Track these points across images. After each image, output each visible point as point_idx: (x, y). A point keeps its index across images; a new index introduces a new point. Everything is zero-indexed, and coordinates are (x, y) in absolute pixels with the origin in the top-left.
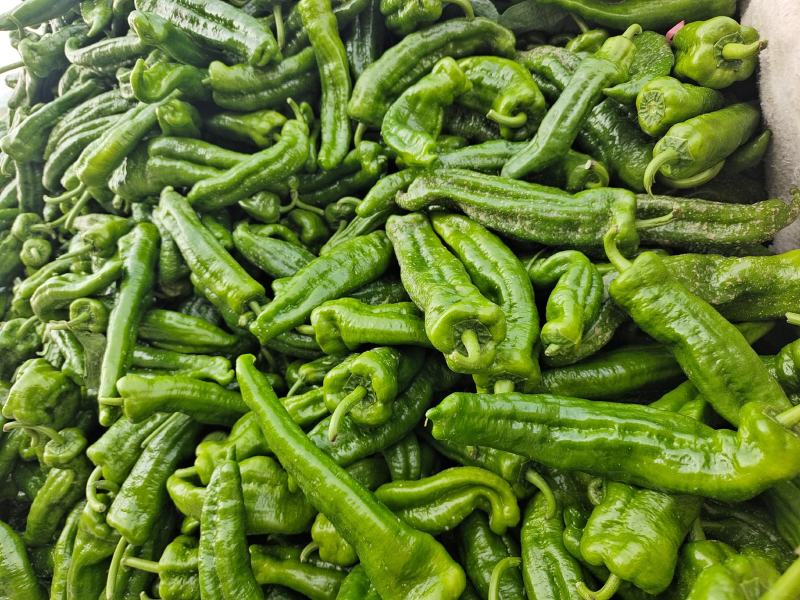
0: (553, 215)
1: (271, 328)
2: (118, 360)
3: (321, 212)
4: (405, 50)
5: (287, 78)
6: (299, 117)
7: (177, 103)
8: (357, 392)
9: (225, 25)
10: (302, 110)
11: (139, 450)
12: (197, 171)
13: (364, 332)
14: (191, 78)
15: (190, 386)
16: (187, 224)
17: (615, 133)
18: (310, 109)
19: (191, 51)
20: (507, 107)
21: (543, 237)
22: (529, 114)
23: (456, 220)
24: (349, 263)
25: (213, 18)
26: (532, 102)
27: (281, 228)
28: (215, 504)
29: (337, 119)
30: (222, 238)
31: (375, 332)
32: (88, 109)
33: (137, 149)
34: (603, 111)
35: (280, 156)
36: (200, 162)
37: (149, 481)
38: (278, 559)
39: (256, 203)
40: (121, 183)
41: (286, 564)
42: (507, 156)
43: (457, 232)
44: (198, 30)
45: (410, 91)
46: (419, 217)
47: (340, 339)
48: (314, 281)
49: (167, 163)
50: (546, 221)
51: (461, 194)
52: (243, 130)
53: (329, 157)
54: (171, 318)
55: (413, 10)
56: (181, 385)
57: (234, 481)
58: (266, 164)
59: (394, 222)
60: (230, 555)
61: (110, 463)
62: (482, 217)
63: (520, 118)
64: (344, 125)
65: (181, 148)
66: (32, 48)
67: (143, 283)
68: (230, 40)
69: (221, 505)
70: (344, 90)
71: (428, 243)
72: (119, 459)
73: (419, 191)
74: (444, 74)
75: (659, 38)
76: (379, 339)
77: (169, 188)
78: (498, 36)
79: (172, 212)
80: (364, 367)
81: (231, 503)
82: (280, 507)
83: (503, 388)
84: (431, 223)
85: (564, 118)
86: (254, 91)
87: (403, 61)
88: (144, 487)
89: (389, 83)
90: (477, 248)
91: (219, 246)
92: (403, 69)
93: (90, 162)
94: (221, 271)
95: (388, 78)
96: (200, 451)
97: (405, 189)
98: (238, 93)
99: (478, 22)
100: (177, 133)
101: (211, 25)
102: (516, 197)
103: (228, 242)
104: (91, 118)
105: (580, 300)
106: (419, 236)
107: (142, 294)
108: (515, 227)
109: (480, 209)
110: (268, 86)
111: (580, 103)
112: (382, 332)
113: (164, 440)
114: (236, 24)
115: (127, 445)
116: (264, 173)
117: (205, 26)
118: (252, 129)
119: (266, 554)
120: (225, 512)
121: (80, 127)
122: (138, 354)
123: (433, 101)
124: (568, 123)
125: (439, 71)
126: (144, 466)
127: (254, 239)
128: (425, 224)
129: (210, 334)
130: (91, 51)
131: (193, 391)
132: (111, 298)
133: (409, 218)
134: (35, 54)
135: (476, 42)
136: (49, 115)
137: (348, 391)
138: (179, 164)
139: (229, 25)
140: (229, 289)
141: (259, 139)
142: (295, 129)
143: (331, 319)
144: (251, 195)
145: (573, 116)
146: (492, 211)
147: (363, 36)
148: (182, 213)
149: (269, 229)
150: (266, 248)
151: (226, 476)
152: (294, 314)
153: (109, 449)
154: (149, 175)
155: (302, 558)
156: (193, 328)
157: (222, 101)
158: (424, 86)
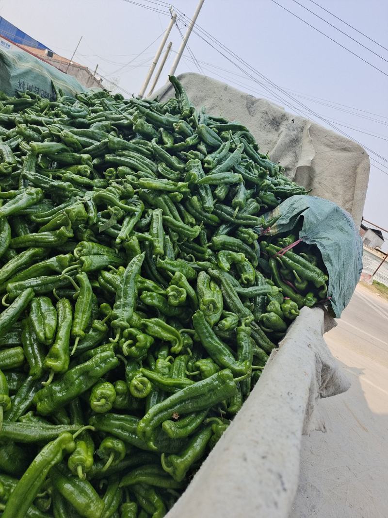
0: (238, 305)
4: (236, 242)
17: (260, 305)
20: (246, 277)
21: (232, 307)
22: (248, 283)
23: (217, 286)
24: (188, 270)
26: (251, 281)
30: (164, 234)
33: (158, 192)
34: (262, 298)
42: (237, 286)
43: (215, 288)
45: (230, 252)
49: (164, 203)
50: (235, 305)
51: (224, 282)
55: (246, 237)
59: (203, 273)
62: (224, 291)
63: (246, 282)
65: (170, 203)
68: (204, 197)
72: (89, 251)
73: (215, 272)
74: (240, 256)
75: (283, 297)
77: (161, 209)
78: (255, 261)
91: (162, 234)
95: (228, 242)
98: (193, 207)
99: (254, 254)
102: (234, 295)
103: (164, 237)
106: (206, 281)
108: (228, 300)
109: (225, 289)
114: (209, 195)
118: (187, 217)
123: (233, 259)
124: (256, 292)
125: (240, 255)
128: (209, 280)
138: (166, 206)
140: (158, 247)
145: (258, 292)
146: (227, 292)
148: (161, 219)
152: (171, 268)
158: (234, 254)
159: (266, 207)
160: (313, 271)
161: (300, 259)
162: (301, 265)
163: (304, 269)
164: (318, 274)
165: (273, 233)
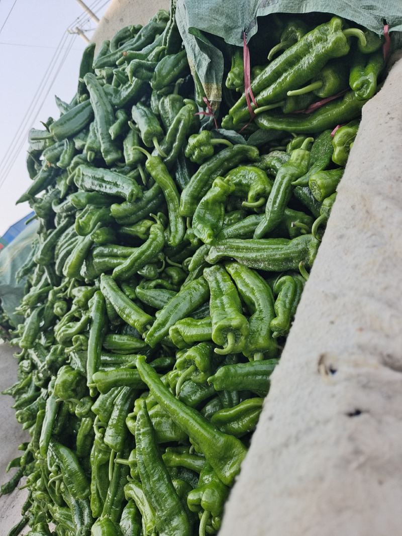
0: (277, 257)
1: (154, 339)
2: (93, 365)
3: (180, 266)
4: (200, 175)
5: (149, 202)
6: (158, 222)
7: (98, 231)
8: (191, 368)
9: (114, 185)
10: (158, 217)
11: (113, 405)
12: (115, 261)
13: (192, 336)
14: (104, 215)
15: (125, 373)
16: (112, 292)
18: (163, 215)
19: (103, 200)
20: (251, 198)
21: (276, 268)
23: (235, 265)
24: (188, 297)
25: (109, 183)
26: (264, 190)
27: (160, 281)
28: (139, 430)
29: (176, 217)
30: (130, 295)
31: (197, 335)
32: (68, 234)
33: (88, 254)
35: (149, 246)
36: (115, 256)
37: (118, 420)
38: (179, 453)
39: (144, 271)
40: (85, 273)
41: (182, 456)
42: (257, 224)
43: (236, 272)
44: (103, 190)
45: (203, 200)
46: (218, 266)
47: (183, 340)
48: (171, 311)
49: (101, 260)
50: (275, 260)
51: (232, 254)
52: (133, 234)
53: (175, 239)
54: (116, 338)
55: (198, 154)
56: (120, 373)
57: (146, 418)
58: (143, 253)
59: (207, 271)
60: (148, 454)
61: (101, 413)
62: (245, 263)
63: (261, 201)
64: (180, 220)
65: (106, 251)
66: (39, 208)
67: (99, 323)
68: (117, 192)
69: (142, 431)
70: (176, 202)
71: (224, 281)
72: (105, 410)
73: (213, 255)
74: (217, 187)
76: (199, 339)
77: (103, 274)
78: (249, 151)
79: (106, 286)
80: (190, 356)
81: (146, 429)
82: (172, 428)
83: (257, 357)
84: (224, 268)
85: (275, 202)
86: (134, 213)
87: (201, 180)
88: (117, 423)
89: (196, 194)
90: (244, 281)
91: (128, 300)
92: (202, 184)
93: (69, 268)
94: (130, 313)
95: (195, 191)
96: (136, 404)
97: (207, 254)
98: (127, 217)
99: (236, 148)
100: (103, 244)
101: (108, 186)
102: (258, 250)
103: (132, 296)
104: (70, 238)
105: (288, 306)
106: (219, 276)
107: (100, 329)
108: (262, 266)
109: (242, 259)
110: (140, 209)
111: (281, 192)
112: (200, 335)
113: (122, 399)
114: (118, 183)
115: (108, 403)
116: (143, 257)
117: (106, 187)
118: (137, 232)
119: (173, 452)
120: (144, 434)
121: (66, 244)
122: (103, 358)
123: (216, 202)
124: (277, 204)
125: (215, 186)
126: (115, 413)
127: (145, 291)
128: (222, 270)
129: (134, 343)
130: (63, 207)
131: (127, 375)
132: (88, 332)
133: (213, 268)
134: (41, 210)
135: (239, 157)
136: (53, 240)
137: (188, 368)
138: (107, 259)
139: (116, 185)
140: (135, 322)
141: (142, 236)
142: (156, 229)
143: (177, 332)
144: (141, 267)
146: (248, 260)
147: (182, 168)
148: (110, 286)
149: (153, 284)
150: (151, 295)
151: (142, 416)
152: (163, 331)
153: (100, 407)
154: (95, 267)
155: (190, 452)
156: (126, 341)
157: (121, 222)
158: (209, 196)
159: (180, 81)
160: (308, 47)
161: (274, 67)
162: (286, 71)
163: (296, 67)
164: (319, 40)
165: (216, 96)
